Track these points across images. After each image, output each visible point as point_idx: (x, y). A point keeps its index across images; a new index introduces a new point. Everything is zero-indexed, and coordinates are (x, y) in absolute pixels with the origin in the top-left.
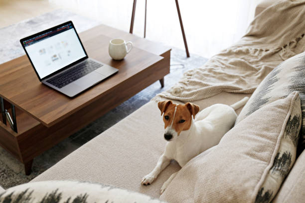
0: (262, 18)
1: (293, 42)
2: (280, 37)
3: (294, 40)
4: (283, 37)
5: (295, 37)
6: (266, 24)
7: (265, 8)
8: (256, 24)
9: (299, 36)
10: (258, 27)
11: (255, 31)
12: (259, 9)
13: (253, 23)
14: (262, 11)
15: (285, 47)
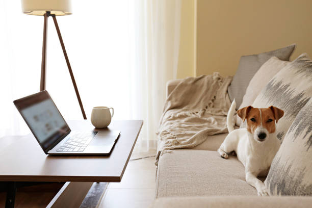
0: (177, 93)
1: (211, 103)
2: (199, 102)
3: (211, 102)
4: (202, 102)
5: (210, 99)
6: (183, 96)
7: (176, 86)
8: (174, 99)
9: (213, 98)
10: (176, 100)
11: (175, 104)
12: (171, 88)
13: (170, 99)
14: (174, 88)
15: (207, 107)
